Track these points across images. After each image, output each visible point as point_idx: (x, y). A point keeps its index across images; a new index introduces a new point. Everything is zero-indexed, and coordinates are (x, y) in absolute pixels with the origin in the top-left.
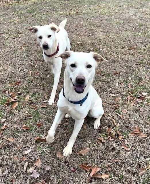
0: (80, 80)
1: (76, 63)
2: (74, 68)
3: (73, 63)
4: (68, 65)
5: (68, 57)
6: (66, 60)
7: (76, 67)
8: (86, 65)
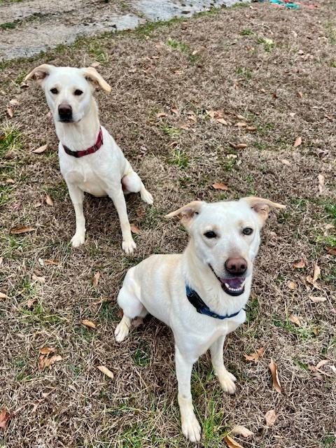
0: (237, 267)
1: (215, 228)
2: (214, 239)
3: (209, 228)
4: (199, 233)
5: (195, 215)
6: (191, 221)
7: (219, 237)
8: (239, 228)
